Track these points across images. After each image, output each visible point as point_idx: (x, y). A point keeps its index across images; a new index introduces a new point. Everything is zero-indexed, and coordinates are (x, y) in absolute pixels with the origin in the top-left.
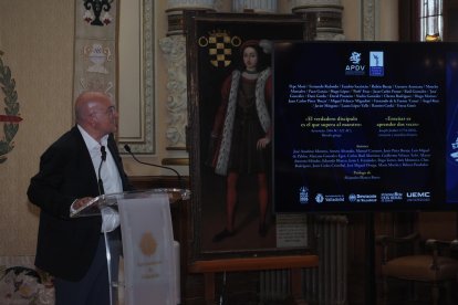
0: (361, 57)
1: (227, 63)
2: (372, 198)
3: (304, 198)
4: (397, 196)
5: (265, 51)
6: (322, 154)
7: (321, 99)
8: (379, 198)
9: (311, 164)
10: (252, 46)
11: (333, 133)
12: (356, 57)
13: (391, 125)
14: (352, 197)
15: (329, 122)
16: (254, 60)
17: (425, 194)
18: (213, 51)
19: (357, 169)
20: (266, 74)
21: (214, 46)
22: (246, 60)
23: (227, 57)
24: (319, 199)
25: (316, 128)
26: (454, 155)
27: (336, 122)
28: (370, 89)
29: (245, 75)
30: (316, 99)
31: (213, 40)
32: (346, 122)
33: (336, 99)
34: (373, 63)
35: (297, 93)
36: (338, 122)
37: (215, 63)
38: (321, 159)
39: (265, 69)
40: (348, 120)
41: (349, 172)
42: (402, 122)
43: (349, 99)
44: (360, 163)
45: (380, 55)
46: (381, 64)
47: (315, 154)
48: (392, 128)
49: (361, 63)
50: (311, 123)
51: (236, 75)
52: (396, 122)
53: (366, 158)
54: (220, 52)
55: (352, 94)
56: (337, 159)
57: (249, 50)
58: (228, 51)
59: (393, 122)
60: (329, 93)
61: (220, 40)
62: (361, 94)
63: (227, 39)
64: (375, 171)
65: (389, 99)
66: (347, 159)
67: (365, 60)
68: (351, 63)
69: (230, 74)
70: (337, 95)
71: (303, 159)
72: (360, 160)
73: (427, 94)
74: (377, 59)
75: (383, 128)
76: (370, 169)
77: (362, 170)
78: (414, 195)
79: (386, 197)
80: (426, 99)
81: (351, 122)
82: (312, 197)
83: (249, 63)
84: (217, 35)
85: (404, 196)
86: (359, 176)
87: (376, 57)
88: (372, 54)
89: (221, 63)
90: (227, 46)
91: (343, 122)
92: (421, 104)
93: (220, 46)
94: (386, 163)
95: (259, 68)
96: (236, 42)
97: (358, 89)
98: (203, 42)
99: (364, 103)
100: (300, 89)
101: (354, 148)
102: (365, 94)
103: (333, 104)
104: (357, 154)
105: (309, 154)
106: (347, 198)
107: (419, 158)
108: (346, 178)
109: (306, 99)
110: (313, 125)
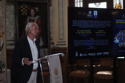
0: (92, 12)
1: (26, 14)
3: (77, 55)
4: (101, 53)
5: (37, 11)
6: (81, 41)
7: (81, 25)
8: (96, 54)
9: (78, 44)
10: (33, 9)
11: (84, 35)
12: (90, 12)
13: (99, 32)
14: (89, 54)
15: (83, 32)
16: (33, 13)
17: (107, 53)
18: (22, 10)
19: (91, 46)
20: (37, 17)
21: (22, 9)
22: (31, 13)
23: (26, 12)
24: (81, 55)
25: (80, 34)
26: (115, 41)
27: (85, 32)
29: (31, 18)
31: (22, 7)
32: (88, 32)
33: (85, 25)
34: (94, 14)
37: (23, 14)
38: (81, 43)
39: (36, 16)
40: (88, 31)
42: (102, 32)
43: (89, 25)
44: (92, 44)
45: (96, 12)
46: (97, 15)
47: (79, 41)
49: (92, 14)
50: (79, 32)
51: (29, 18)
52: (101, 32)
53: (93, 42)
54: (24, 11)
55: (89, 23)
56: (86, 43)
57: (32, 10)
58: (26, 11)
59: (100, 32)
60: (83, 23)
61: (24, 7)
62: (91, 23)
63: (26, 7)
65: (99, 25)
66: (88, 43)
68: (89, 14)
69: (27, 17)
75: (97, 33)
76: (94, 46)
78: (105, 53)
79: (98, 54)
80: (108, 25)
81: (89, 32)
83: (32, 14)
84: (23, 5)
85: (102, 53)
86: (91, 48)
87: (95, 13)
88: (94, 11)
89: (24, 14)
90: (26, 9)
91: (87, 32)
92: (106, 27)
93: (24, 9)
94: (98, 44)
95: (35, 16)
96: (29, 8)
98: (19, 7)
99: (92, 26)
100: (75, 22)
101: (90, 40)
102: (93, 23)
103: (84, 26)
104: (90, 41)
105: (78, 42)
106: (88, 55)
107: (106, 42)
108: (88, 48)
109: (77, 25)
110: (79, 33)
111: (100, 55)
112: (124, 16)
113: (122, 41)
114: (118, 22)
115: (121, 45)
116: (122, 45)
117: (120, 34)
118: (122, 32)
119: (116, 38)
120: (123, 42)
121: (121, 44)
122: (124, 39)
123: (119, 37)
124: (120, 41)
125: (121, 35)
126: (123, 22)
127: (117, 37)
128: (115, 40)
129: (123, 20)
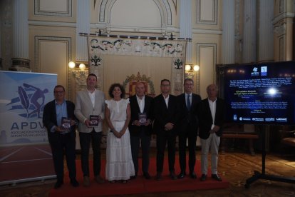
2: (262, 120)
3: (235, 118)
4: (272, 119)
6: (242, 104)
7: (241, 85)
8: (264, 120)
9: (238, 107)
11: (246, 97)
12: (255, 69)
14: (253, 119)
15: (244, 93)
19: (256, 109)
24: (241, 119)
25: (240, 95)
27: (248, 93)
28: (261, 80)
30: (239, 85)
34: (262, 71)
35: (233, 83)
41: (252, 110)
43: (253, 84)
44: (257, 107)
45: (266, 68)
46: (266, 71)
47: (239, 104)
50: (238, 93)
53: (259, 105)
55: (254, 82)
56: (248, 105)
60: (245, 83)
64: (263, 110)
65: (269, 84)
66: (252, 105)
67: (259, 70)
68: (253, 72)
70: (248, 83)
71: (234, 105)
73: (286, 81)
74: (264, 69)
76: (261, 109)
77: (258, 109)
78: (279, 119)
79: (267, 119)
81: (253, 93)
82: (238, 118)
85: (275, 119)
86: (256, 111)
88: (262, 68)
91: (250, 93)
92: (283, 85)
94: (268, 107)
97: (256, 81)
99: (258, 86)
101: (254, 102)
102: (259, 82)
103: (246, 86)
104: (256, 104)
105: (236, 104)
106: (251, 119)
107: (282, 105)
108: (251, 112)
109: (236, 85)
111: (272, 121)
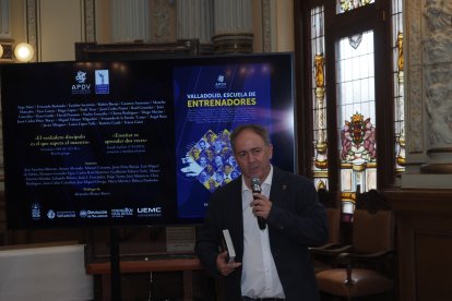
0: (87, 76)
2: (103, 214)
3: (36, 214)
4: (128, 211)
6: (52, 172)
7: (49, 118)
8: (109, 213)
9: (42, 181)
11: (62, 151)
12: (81, 76)
13: (118, 141)
14: (83, 213)
15: (57, 141)
17: (155, 210)
19: (87, 186)
24: (51, 215)
25: (46, 147)
26: (184, 170)
28: (97, 107)
30: (44, 118)
32: (74, 140)
33: (63, 118)
34: (98, 81)
35: (26, 113)
36: (65, 140)
38: (51, 177)
40: (76, 138)
41: (79, 188)
42: (129, 138)
43: (76, 117)
44: (90, 180)
45: (105, 73)
46: (107, 82)
47: (44, 172)
48: (120, 144)
49: (87, 82)
50: (41, 142)
52: (125, 139)
53: (96, 175)
55: (79, 112)
56: (68, 176)
59: (121, 139)
60: (56, 112)
62: (87, 112)
64: (104, 188)
65: (115, 116)
66: (77, 176)
67: (91, 79)
68: (76, 83)
70: (65, 114)
71: (34, 176)
72: (89, 177)
73: (155, 110)
74: (103, 78)
75: (110, 145)
76: (100, 185)
77: (91, 186)
78: (144, 210)
79: (116, 213)
80: (154, 115)
81: (79, 140)
82: (44, 214)
85: (135, 212)
86: (88, 192)
87: (101, 76)
91: (71, 140)
92: (148, 121)
94: (116, 179)
97: (85, 107)
99: (90, 121)
100: (28, 110)
101: (83, 166)
102: (92, 112)
103: (61, 123)
104: (86, 171)
105: (38, 172)
106: (78, 214)
107: (149, 174)
108: (77, 194)
109: (34, 119)
110: (44, 144)
111: (126, 217)
112: (221, 78)
113: (215, 168)
114: (196, 104)
115: (212, 184)
116: (217, 185)
117: (208, 146)
118: (215, 136)
119: (190, 159)
120: (221, 173)
121: (214, 178)
122: (224, 160)
123: (204, 153)
124: (206, 170)
125: (212, 148)
126: (218, 103)
127: (193, 155)
128: (187, 165)
129: (219, 95)
